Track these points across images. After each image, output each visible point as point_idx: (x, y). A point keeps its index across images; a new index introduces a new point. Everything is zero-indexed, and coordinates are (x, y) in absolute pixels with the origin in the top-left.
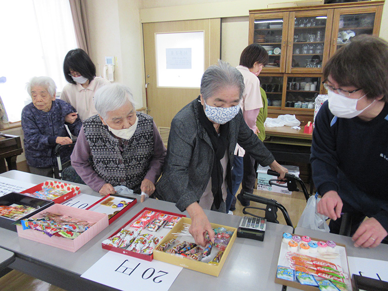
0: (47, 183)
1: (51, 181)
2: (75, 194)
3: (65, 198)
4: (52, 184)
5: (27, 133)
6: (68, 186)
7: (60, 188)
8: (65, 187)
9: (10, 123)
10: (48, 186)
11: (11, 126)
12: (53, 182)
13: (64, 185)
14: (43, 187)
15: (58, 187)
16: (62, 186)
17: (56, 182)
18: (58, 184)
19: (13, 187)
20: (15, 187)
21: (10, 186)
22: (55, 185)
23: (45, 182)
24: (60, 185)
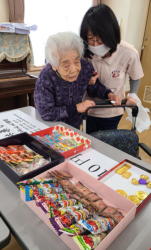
0: (58, 128)
1: (62, 126)
2: (85, 148)
3: (75, 152)
4: (62, 129)
5: (44, 108)
6: (78, 135)
7: (70, 135)
8: (74, 135)
9: (35, 67)
10: (58, 131)
11: (35, 69)
12: (64, 128)
13: (73, 133)
14: (53, 131)
15: (67, 134)
16: (72, 134)
17: (66, 129)
18: (68, 130)
19: (28, 124)
20: (29, 125)
21: (25, 122)
22: (65, 131)
23: (56, 126)
24: (70, 132)
